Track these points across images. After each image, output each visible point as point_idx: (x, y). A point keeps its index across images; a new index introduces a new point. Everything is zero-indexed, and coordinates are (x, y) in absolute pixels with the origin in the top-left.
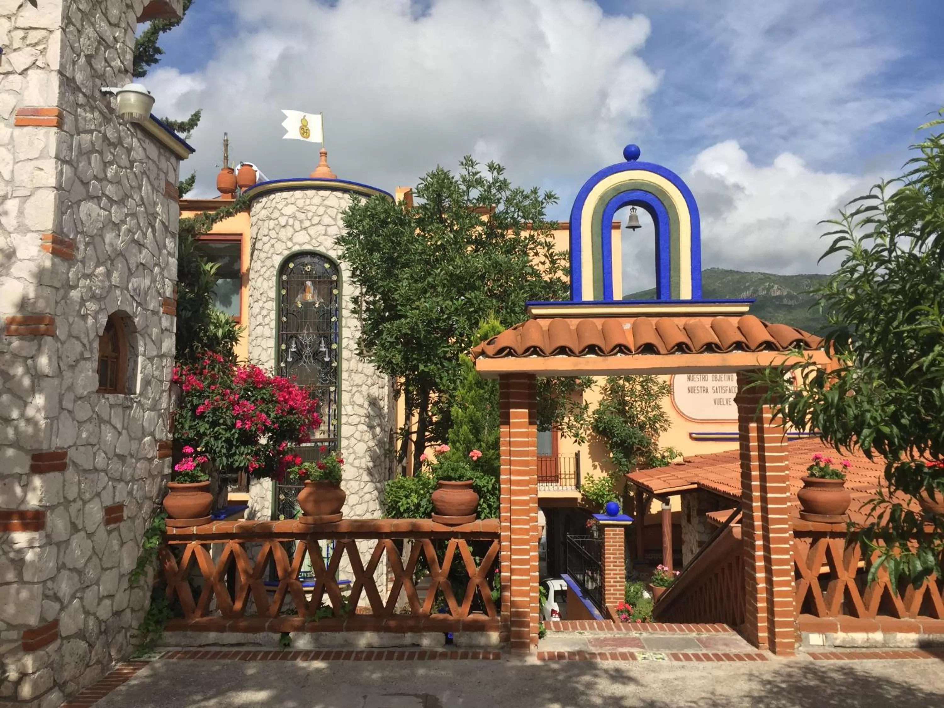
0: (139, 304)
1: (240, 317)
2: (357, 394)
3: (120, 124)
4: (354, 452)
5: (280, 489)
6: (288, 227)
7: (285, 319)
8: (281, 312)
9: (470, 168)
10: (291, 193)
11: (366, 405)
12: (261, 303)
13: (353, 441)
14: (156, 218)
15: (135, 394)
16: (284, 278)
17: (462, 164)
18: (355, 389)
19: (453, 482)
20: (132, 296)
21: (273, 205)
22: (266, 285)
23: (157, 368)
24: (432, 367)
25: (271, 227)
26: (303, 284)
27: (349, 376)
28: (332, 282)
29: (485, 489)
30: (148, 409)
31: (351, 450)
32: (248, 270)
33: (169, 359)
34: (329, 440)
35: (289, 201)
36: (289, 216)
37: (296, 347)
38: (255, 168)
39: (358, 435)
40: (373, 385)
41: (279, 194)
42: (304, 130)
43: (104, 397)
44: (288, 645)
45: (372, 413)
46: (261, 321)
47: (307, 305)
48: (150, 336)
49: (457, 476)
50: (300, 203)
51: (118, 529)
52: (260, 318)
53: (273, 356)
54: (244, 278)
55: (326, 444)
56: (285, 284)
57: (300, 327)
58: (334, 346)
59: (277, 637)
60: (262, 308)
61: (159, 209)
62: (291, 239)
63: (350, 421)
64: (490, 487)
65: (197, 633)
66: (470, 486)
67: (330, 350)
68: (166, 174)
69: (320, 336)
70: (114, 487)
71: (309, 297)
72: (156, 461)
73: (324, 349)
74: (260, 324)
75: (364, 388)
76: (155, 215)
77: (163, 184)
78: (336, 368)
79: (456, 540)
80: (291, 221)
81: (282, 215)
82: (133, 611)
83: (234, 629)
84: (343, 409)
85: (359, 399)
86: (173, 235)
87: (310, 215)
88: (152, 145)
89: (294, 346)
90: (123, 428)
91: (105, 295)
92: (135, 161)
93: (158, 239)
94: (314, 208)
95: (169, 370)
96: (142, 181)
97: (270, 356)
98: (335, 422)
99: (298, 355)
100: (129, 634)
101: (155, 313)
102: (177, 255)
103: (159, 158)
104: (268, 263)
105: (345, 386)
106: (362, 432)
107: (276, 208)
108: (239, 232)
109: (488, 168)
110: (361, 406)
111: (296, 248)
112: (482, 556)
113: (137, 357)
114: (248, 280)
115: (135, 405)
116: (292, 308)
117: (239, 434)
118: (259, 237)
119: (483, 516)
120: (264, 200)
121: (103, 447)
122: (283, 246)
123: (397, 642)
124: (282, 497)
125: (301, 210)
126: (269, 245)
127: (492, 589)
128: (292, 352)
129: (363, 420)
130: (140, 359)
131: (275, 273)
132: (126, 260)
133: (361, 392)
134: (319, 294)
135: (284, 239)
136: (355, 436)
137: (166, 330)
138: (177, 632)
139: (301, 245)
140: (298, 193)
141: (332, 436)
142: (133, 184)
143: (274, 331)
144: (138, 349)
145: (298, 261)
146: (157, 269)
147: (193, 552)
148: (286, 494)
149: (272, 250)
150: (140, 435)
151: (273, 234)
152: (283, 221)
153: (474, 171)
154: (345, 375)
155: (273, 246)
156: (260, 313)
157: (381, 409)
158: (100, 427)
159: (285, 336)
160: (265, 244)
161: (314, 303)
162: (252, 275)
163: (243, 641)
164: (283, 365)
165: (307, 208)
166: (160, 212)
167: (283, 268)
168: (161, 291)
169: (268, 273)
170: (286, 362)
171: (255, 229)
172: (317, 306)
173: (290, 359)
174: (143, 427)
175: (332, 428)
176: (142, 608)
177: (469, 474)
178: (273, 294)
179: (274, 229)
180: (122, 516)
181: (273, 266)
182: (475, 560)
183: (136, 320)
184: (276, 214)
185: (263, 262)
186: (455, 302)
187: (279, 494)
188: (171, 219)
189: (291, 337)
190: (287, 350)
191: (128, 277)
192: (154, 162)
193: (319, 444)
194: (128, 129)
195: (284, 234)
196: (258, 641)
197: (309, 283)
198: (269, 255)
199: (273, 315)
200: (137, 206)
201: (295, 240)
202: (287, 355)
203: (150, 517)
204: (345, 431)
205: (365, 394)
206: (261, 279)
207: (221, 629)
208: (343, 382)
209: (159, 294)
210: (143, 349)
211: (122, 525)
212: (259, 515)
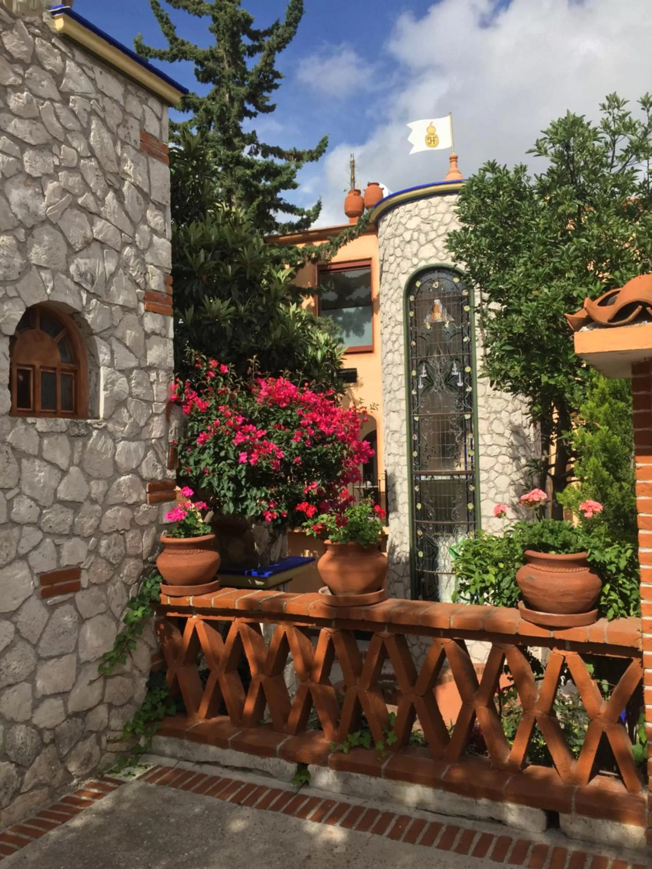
0: (92, 295)
1: (373, 346)
2: (496, 422)
3: (35, 36)
4: (495, 487)
5: (418, 524)
6: (413, 242)
7: (414, 343)
8: (410, 335)
9: (616, 110)
10: (415, 203)
11: (508, 433)
12: (389, 329)
13: (493, 474)
14: (124, 180)
15: (98, 418)
16: (412, 298)
17: (604, 106)
18: (493, 416)
19: (552, 554)
20: (77, 283)
21: (398, 220)
22: (394, 307)
23: (138, 384)
24: (561, 378)
25: (396, 246)
26: (431, 302)
27: (486, 402)
28: (462, 298)
29: (613, 568)
30: (124, 439)
31: (491, 484)
32: (378, 296)
33: (162, 373)
34: (467, 473)
35: (413, 213)
36: (414, 230)
37: (427, 373)
38: (381, 186)
39: (498, 467)
40: (514, 411)
41: (403, 207)
42: (432, 139)
43: (25, 422)
44: (306, 784)
45: (515, 443)
46: (391, 347)
47: (438, 326)
48: (121, 341)
49: (557, 544)
50: (425, 213)
51: (72, 601)
52: (390, 344)
53: (404, 383)
54: (375, 305)
55: (464, 477)
56: (413, 305)
57: (429, 351)
58: (468, 369)
59: (292, 767)
60: (392, 333)
61: (128, 167)
62: (416, 255)
63: (489, 452)
64: (623, 564)
65: (195, 744)
66: (582, 563)
67: (464, 373)
68: (142, 121)
69: (451, 359)
70: (57, 546)
71: (438, 317)
72: (144, 507)
73: (456, 373)
74: (390, 351)
75: (504, 414)
76: (121, 177)
77: (136, 135)
78: (471, 394)
79: (563, 653)
80: (416, 235)
81: (407, 229)
82: (111, 706)
83: (238, 746)
84: (480, 438)
85: (497, 427)
86: (159, 207)
87: (435, 224)
88: (109, 77)
89: (424, 371)
90: (71, 463)
91: (15, 277)
92: (72, 93)
93: (129, 209)
94: (439, 217)
95: (163, 387)
96: (89, 123)
97: (401, 384)
98: (472, 453)
99: (429, 381)
100: (104, 739)
101: (125, 309)
102: (169, 234)
103: (125, 98)
104: (395, 284)
105: (481, 412)
106: (503, 464)
107: (400, 223)
108: (368, 257)
109: (641, 106)
110: (501, 435)
111: (423, 264)
112: (614, 680)
113: (99, 368)
114: (379, 306)
115: (95, 433)
116: (419, 331)
117: (247, 470)
118: (386, 258)
119: (611, 613)
120: (389, 216)
121: (27, 490)
122: (409, 264)
123: (463, 809)
124: (420, 533)
125: (426, 221)
126: (395, 265)
127: (634, 742)
128: (423, 378)
129: (504, 450)
130: (103, 371)
131: (402, 294)
132: (62, 232)
133: (500, 419)
134: (449, 312)
135: (409, 255)
136: (496, 468)
137: (154, 333)
138: (173, 739)
139: (426, 260)
140: (422, 203)
141: (469, 469)
142: (70, 125)
143: (403, 357)
144: (98, 358)
145: (425, 278)
146: (128, 251)
147: (195, 631)
148: (423, 530)
149: (398, 270)
150: (109, 472)
151: (398, 252)
152: (407, 236)
153: (620, 114)
154: (480, 401)
155: (398, 265)
156: (389, 339)
157: (525, 438)
158: (20, 464)
159: (415, 362)
160: (391, 264)
161: (444, 323)
162: (382, 300)
163: (248, 766)
164: (414, 392)
165: (431, 217)
166: (130, 172)
167: (410, 288)
168: (140, 280)
169: (396, 295)
170: (417, 390)
171: (382, 249)
172: (447, 325)
173: (421, 386)
174: (115, 462)
175: (469, 459)
176: (131, 701)
177: (581, 542)
178: (400, 317)
179: (399, 247)
180: (79, 584)
181: (399, 287)
182: (600, 686)
183: (89, 318)
184: (401, 230)
185: (390, 284)
186: (590, 287)
187: (417, 529)
188: (154, 184)
189: (421, 362)
190: (417, 377)
191: (68, 256)
192: (116, 102)
193: (456, 477)
194: (53, 45)
195: (409, 250)
196: (268, 769)
197: (437, 302)
198: (396, 276)
199: (402, 340)
200: (80, 157)
201: (421, 255)
202: (418, 381)
203: (138, 581)
204: (484, 462)
205: (506, 421)
206: (389, 302)
207: (222, 744)
208: (479, 409)
209: (138, 285)
210: (107, 358)
211: (79, 596)
212: (398, 549)
